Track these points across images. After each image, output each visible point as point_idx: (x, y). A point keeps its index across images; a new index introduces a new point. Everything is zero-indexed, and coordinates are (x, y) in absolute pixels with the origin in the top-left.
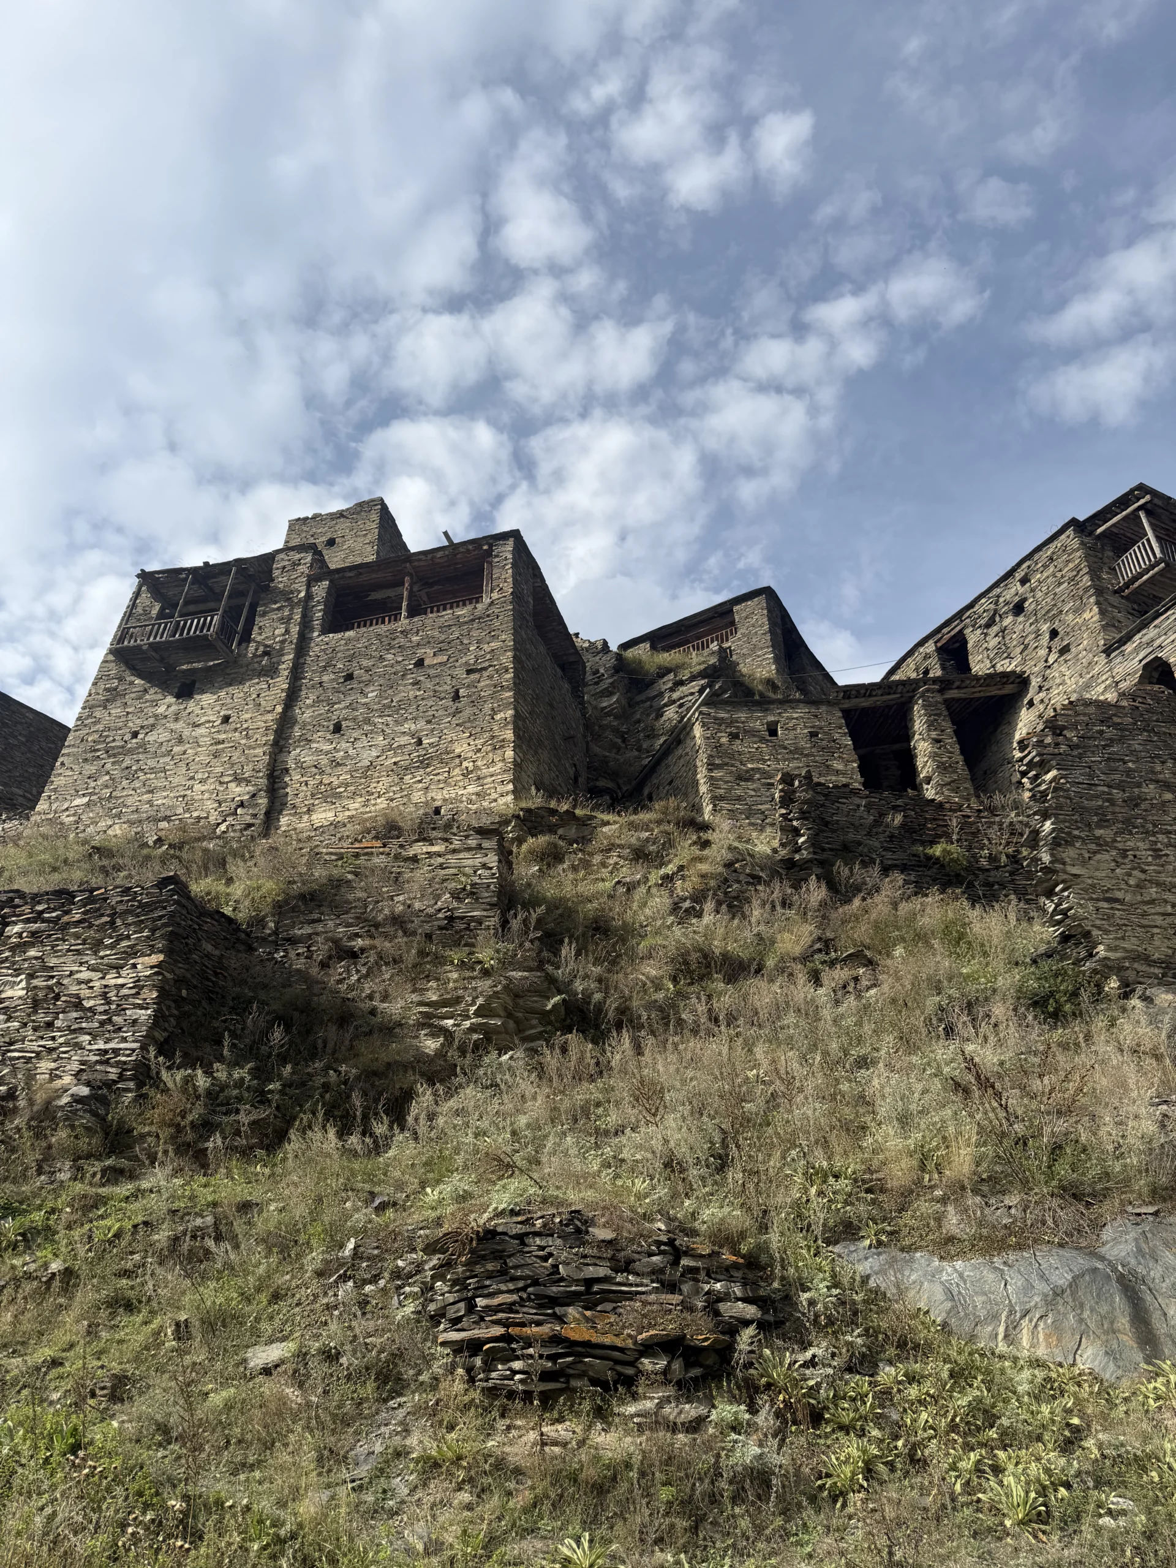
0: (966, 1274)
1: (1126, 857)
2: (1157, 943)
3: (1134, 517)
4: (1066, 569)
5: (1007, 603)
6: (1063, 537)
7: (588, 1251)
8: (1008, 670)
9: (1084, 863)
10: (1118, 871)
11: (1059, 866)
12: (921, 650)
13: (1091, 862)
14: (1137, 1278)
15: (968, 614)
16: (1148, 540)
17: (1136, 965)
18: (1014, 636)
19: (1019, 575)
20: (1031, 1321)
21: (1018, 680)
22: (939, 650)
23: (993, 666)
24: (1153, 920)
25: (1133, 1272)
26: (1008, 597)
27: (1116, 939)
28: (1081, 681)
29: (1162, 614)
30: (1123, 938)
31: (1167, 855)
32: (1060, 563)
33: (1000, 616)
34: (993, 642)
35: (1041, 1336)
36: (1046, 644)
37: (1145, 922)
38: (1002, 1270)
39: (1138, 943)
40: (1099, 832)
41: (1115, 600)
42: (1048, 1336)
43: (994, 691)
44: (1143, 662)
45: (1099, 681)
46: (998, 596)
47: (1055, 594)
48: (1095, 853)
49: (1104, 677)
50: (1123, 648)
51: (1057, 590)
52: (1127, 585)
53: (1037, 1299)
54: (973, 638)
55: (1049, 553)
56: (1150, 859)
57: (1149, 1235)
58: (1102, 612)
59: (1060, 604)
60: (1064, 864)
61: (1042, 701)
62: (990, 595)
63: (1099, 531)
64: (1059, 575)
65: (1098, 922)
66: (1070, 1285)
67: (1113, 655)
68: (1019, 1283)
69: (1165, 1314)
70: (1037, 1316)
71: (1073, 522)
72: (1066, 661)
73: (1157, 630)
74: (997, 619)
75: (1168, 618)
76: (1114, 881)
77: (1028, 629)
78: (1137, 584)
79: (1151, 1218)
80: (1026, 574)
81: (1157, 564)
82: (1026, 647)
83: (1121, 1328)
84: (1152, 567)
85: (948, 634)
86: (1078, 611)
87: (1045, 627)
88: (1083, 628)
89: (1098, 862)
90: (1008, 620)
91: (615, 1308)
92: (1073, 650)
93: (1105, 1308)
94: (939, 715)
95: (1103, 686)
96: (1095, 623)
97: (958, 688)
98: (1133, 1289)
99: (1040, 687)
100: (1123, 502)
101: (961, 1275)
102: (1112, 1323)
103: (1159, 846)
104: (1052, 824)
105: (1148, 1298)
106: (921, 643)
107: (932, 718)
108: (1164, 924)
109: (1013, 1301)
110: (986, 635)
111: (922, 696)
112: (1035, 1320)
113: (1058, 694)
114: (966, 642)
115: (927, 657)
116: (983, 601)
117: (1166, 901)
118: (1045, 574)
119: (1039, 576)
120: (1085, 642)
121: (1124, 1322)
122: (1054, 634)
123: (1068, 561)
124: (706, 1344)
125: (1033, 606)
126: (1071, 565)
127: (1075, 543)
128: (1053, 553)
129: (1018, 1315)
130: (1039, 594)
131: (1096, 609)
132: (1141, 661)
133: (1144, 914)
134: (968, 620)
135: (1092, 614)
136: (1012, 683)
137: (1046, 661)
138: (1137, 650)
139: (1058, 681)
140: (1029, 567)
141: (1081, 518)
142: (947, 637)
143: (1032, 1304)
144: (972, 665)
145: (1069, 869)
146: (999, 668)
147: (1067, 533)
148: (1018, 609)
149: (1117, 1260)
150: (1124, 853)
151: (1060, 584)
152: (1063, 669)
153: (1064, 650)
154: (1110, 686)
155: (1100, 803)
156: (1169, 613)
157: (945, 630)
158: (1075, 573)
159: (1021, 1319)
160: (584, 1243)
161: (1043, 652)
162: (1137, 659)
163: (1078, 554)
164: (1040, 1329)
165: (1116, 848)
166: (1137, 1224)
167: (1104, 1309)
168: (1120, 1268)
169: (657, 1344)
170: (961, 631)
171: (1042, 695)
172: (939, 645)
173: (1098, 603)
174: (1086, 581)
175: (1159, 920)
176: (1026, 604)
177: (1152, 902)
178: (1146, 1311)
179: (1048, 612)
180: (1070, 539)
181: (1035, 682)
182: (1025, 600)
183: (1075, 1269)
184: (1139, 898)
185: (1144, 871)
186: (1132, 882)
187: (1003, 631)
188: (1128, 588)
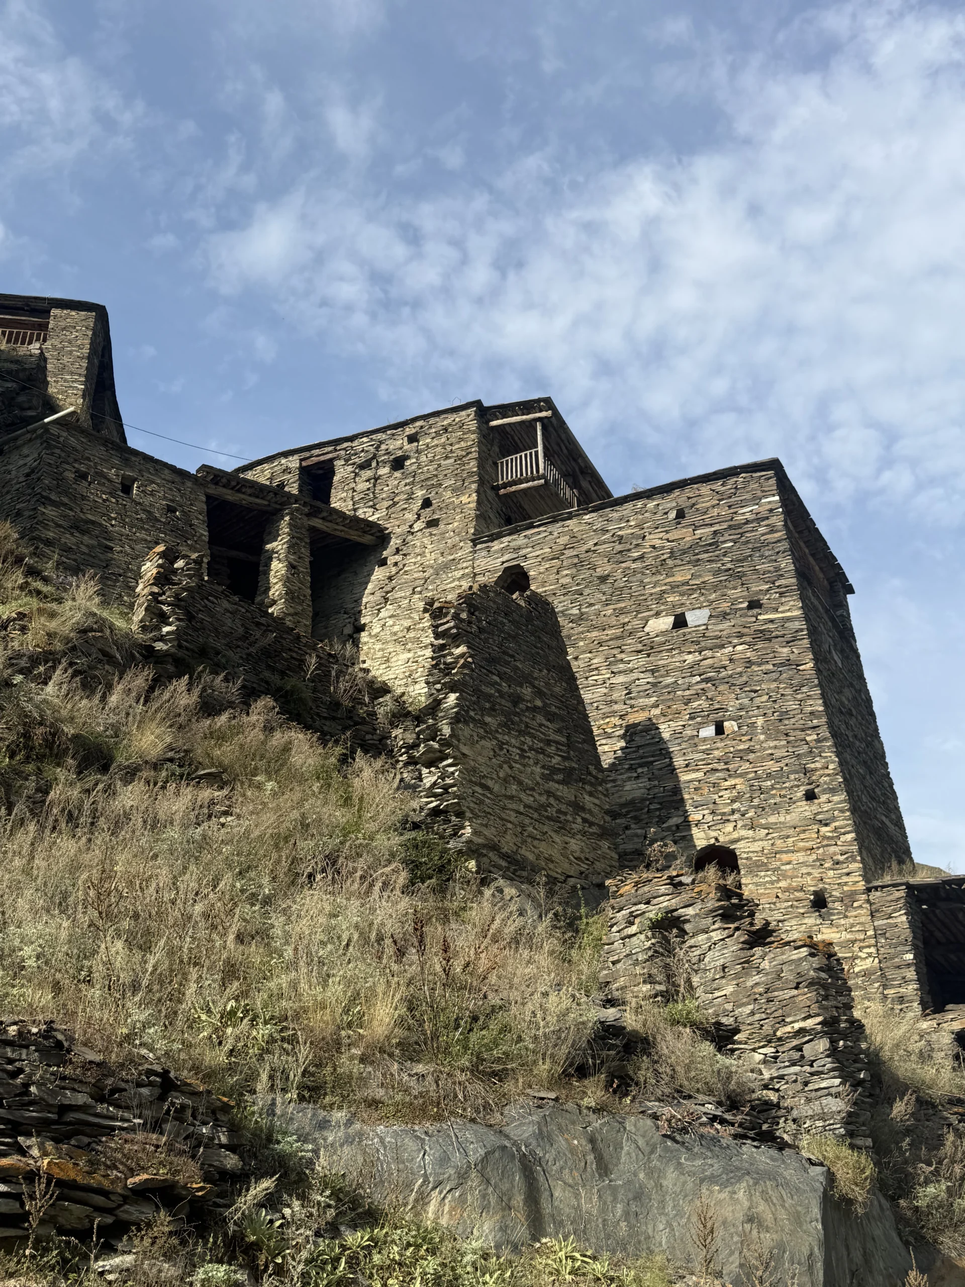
0: (388, 1139)
1: (501, 749)
2: (508, 837)
3: (532, 424)
4: (457, 446)
5: (388, 453)
6: (463, 413)
7: (68, 1071)
8: (370, 519)
9: (473, 744)
10: (494, 760)
11: (455, 742)
12: (283, 461)
13: (477, 746)
14: (535, 1159)
15: (345, 445)
16: (537, 453)
17: (491, 854)
18: (386, 489)
19: (409, 430)
20: (440, 1192)
21: (379, 534)
22: (302, 469)
23: (355, 510)
24: (509, 815)
25: (532, 1153)
26: (392, 447)
27: (481, 824)
28: (441, 559)
29: (534, 527)
30: (486, 826)
31: (529, 758)
32: (453, 439)
33: (378, 463)
34: (362, 486)
35: (446, 1209)
36: (416, 510)
37: (504, 816)
38: (424, 1140)
39: (495, 833)
40: (488, 719)
41: (490, 494)
42: (452, 1209)
43: (354, 536)
44: (506, 565)
45: (459, 566)
46: (381, 442)
47: (439, 466)
48: (482, 738)
49: (465, 565)
50: (489, 544)
51: (443, 462)
52: (505, 486)
53: (452, 1171)
54: (342, 471)
55: (445, 423)
56: (517, 757)
57: (548, 1119)
58: (479, 502)
59: (441, 477)
60: (459, 740)
61: (396, 564)
62: (374, 437)
63: (494, 423)
64: (449, 448)
65: (472, 805)
66: (482, 1160)
67: (479, 547)
68: (437, 1155)
69: (552, 1195)
70: (448, 1188)
71: (478, 404)
72: (431, 535)
73: (527, 540)
74: (374, 464)
75: (539, 533)
76: (490, 770)
77: (402, 488)
78: (514, 488)
79: (552, 1103)
80: (417, 433)
81: (539, 478)
82: (395, 504)
83: (516, 1205)
84: (533, 479)
85: (317, 456)
86: (457, 491)
87: (420, 493)
88: (458, 510)
89: (483, 747)
90: (384, 471)
91: (89, 1144)
92: (442, 526)
93: (507, 1185)
94: (301, 539)
95: (461, 572)
96: (470, 509)
97: (323, 518)
98: (531, 1169)
99: (398, 551)
100: (527, 406)
101: (382, 1141)
102: (510, 1199)
103: (526, 747)
104: (457, 699)
105: (542, 1179)
106: (286, 454)
107: (294, 541)
108: (515, 821)
109: (429, 1172)
110: (356, 475)
111: (291, 514)
112: (445, 1192)
113: (415, 563)
114: (333, 473)
115: (286, 470)
116: (365, 439)
117: (521, 800)
118: (436, 442)
119: (429, 440)
120: (456, 524)
121: (518, 1200)
122: (427, 503)
123: (461, 439)
124: (200, 1194)
125: (414, 467)
126: (463, 444)
127: (473, 425)
128: (450, 425)
129: (431, 1185)
130: (423, 458)
131: (474, 496)
132: (503, 563)
133: (504, 808)
134: (343, 452)
135: (469, 499)
136: (372, 535)
137: (411, 526)
138: (503, 551)
139: (418, 550)
140: (422, 427)
141: (486, 403)
142: (315, 459)
143: (446, 1176)
144: (333, 499)
145: (461, 746)
146: (360, 513)
147: (469, 411)
148: (398, 464)
149: (521, 1140)
150: (501, 745)
151: (447, 458)
152: (426, 541)
153: (433, 523)
154: (468, 575)
155: (493, 692)
156: (541, 529)
157: (316, 452)
158: (464, 453)
159: (433, 1189)
160: (64, 1062)
161: (410, 517)
162: (501, 560)
163: (473, 436)
164: (447, 1201)
165: (496, 738)
166: (539, 1107)
167: (505, 1186)
168: (523, 1148)
169: (153, 1191)
170: (331, 460)
171: (398, 558)
172: (304, 464)
173: (477, 491)
174: (473, 466)
175: (512, 816)
176: (408, 463)
177: (511, 798)
178: (538, 1190)
179: (427, 479)
180: (468, 417)
181: (394, 542)
182: (407, 458)
183: (488, 1146)
184: (503, 791)
185: (511, 767)
186: (501, 775)
187: (376, 479)
188: (505, 488)
